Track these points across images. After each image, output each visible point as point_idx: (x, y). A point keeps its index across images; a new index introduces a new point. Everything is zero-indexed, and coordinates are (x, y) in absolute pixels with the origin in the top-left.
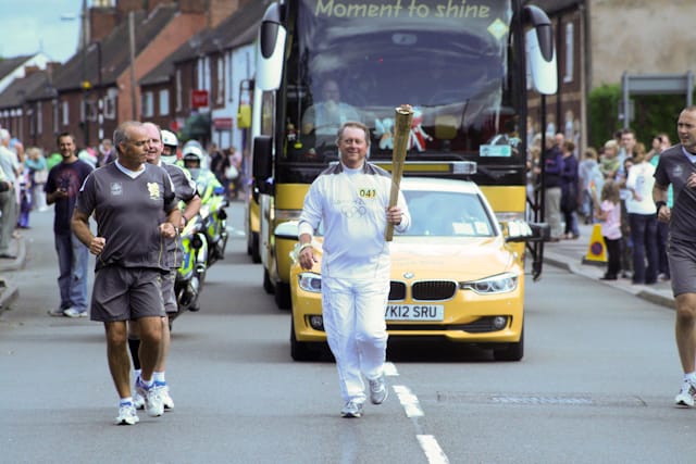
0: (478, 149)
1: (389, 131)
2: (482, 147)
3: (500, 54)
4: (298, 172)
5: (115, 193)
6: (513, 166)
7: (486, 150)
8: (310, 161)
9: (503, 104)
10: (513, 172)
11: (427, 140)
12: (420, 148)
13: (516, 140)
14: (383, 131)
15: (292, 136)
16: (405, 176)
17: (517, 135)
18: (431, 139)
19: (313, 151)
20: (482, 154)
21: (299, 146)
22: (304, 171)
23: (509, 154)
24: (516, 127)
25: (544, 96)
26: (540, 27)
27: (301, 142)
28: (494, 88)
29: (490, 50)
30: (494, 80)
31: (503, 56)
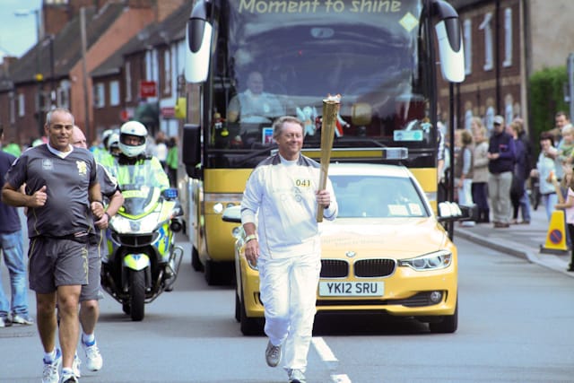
0: (392, 134)
1: (309, 119)
2: (396, 132)
3: (410, 46)
4: (226, 158)
5: (46, 168)
6: (424, 150)
7: (399, 135)
8: (236, 147)
9: (414, 92)
10: (424, 155)
11: (344, 127)
12: (338, 134)
13: (427, 126)
14: (304, 118)
15: (219, 124)
16: (331, 162)
17: (428, 120)
18: (348, 126)
19: (238, 138)
20: (396, 138)
21: (225, 133)
22: (230, 157)
23: (421, 139)
24: (427, 113)
25: (452, 85)
26: (448, 20)
27: (228, 130)
28: (405, 77)
29: (399, 42)
30: (404, 70)
31: (413, 47)
